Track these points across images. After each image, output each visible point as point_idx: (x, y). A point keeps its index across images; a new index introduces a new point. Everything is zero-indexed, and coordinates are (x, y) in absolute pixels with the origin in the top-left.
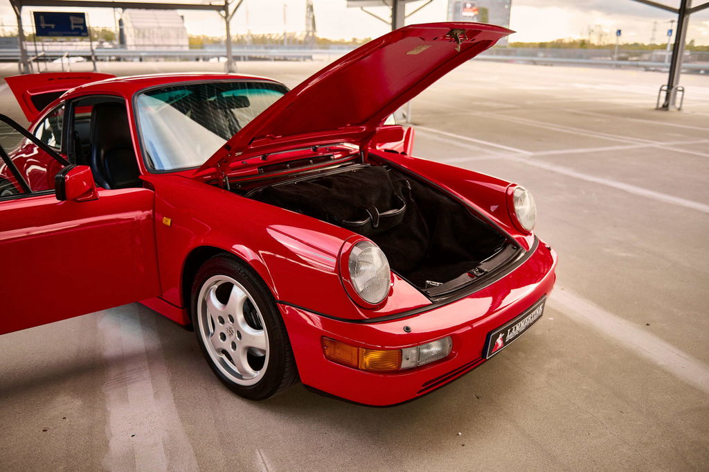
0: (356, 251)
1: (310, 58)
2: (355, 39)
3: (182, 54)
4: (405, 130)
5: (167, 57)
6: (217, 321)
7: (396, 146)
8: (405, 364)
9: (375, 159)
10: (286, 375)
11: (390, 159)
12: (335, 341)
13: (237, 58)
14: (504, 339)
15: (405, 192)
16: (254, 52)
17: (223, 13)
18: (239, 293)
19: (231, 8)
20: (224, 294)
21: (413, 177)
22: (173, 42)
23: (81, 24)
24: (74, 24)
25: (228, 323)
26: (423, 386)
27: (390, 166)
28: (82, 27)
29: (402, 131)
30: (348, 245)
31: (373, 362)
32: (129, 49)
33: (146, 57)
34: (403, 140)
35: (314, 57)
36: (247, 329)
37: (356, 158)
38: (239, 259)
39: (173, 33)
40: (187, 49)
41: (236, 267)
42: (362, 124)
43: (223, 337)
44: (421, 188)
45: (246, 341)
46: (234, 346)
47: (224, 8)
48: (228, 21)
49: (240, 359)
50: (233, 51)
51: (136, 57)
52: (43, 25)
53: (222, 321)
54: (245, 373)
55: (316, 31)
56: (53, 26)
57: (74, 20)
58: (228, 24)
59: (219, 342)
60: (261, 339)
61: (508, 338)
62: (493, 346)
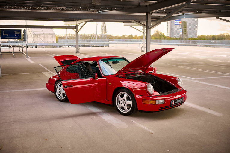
0: (148, 85)
1: (108, 46)
2: (124, 35)
3: (54, 45)
4: (154, 68)
5: (47, 46)
7: (153, 72)
8: (157, 103)
9: (148, 74)
10: (135, 109)
11: (151, 74)
12: (145, 100)
14: (174, 102)
15: (155, 80)
16: (84, 43)
17: (75, 29)
18: (126, 95)
19: (79, 28)
20: (122, 96)
21: (156, 77)
22: (49, 39)
23: (19, 34)
24: (16, 34)
25: (123, 101)
26: (160, 108)
27: (151, 75)
28: (19, 35)
29: (153, 68)
30: (146, 85)
31: (151, 103)
32: (29, 42)
33: (38, 46)
34: (154, 71)
35: (110, 45)
36: (127, 101)
37: (143, 74)
39: (49, 36)
40: (55, 42)
42: (145, 66)
44: (158, 79)
45: (127, 103)
46: (124, 105)
47: (76, 27)
48: (77, 32)
49: (126, 107)
50: (79, 43)
51: (33, 46)
52: (4, 35)
53: (122, 101)
54: (126, 110)
55: (106, 32)
56: (8, 35)
57: (16, 32)
58: (77, 33)
59: (121, 105)
60: (130, 103)
61: (175, 103)
62: (172, 103)
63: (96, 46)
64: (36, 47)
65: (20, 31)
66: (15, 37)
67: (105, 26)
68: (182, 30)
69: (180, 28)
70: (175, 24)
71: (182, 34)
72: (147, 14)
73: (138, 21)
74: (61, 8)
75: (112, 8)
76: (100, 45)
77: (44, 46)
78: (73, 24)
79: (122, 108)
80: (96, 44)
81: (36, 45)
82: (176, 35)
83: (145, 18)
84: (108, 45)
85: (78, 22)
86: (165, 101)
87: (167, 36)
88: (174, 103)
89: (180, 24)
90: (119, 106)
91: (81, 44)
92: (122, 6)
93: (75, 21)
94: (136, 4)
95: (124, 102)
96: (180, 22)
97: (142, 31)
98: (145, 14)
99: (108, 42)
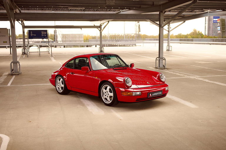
3: (81, 44)
6: (104, 93)
8: (133, 95)
10: (116, 100)
12: (123, 92)
13: (104, 46)
16: (111, 43)
17: (99, 29)
18: (109, 87)
20: (106, 89)
26: (137, 99)
28: (45, 35)
31: (129, 95)
32: (59, 42)
33: (66, 46)
35: (137, 44)
36: (109, 93)
38: (109, 82)
40: (83, 42)
41: (108, 83)
43: (106, 95)
45: (110, 95)
46: (107, 97)
47: (100, 27)
48: (101, 31)
49: (109, 99)
50: (102, 42)
51: (62, 46)
52: (32, 35)
53: (105, 93)
54: (109, 101)
55: (140, 31)
56: (35, 35)
57: (43, 33)
58: (101, 33)
59: (105, 97)
60: (112, 94)
61: (153, 95)
62: (149, 95)
63: (124, 46)
64: (64, 47)
65: (46, 31)
66: (41, 37)
67: (139, 25)
68: (220, 29)
69: (218, 26)
70: (213, 22)
71: (220, 32)
72: (160, 13)
73: (153, 20)
74: (83, 9)
75: (131, 8)
76: (128, 44)
77: (72, 45)
78: (97, 23)
79: (106, 99)
80: (124, 44)
81: (64, 44)
82: (215, 34)
83: (158, 17)
84: (136, 44)
85: (102, 22)
86: (142, 93)
87: (205, 35)
88: (151, 95)
89: (218, 21)
90: (103, 98)
91: (108, 44)
92: (139, 6)
93: (99, 20)
94: (151, 3)
95: (107, 94)
96: (218, 20)
97: (167, 30)
98: (158, 13)
99: (136, 41)
